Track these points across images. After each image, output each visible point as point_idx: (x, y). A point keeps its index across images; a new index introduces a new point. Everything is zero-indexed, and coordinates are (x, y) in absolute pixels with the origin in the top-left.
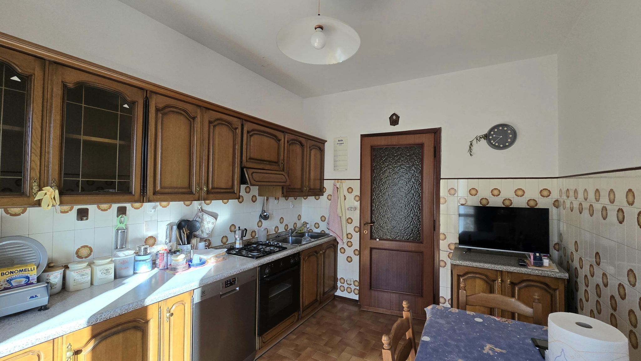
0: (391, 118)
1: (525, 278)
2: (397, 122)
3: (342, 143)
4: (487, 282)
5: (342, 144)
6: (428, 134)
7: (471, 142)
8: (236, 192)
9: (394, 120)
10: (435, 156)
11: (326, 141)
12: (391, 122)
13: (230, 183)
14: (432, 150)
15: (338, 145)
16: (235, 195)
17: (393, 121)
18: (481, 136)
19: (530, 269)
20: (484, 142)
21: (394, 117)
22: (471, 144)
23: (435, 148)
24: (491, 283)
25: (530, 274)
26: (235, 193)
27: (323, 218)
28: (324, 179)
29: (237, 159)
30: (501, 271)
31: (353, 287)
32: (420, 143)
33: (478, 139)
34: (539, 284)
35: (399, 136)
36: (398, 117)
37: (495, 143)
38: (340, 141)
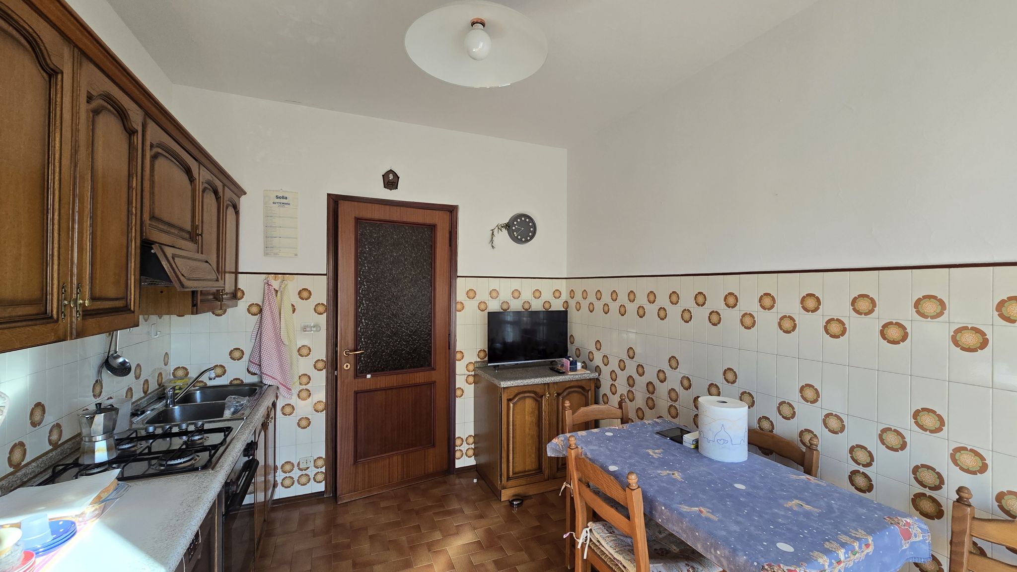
0: (385, 176)
1: (567, 386)
2: (396, 184)
3: (286, 204)
4: (536, 400)
5: (286, 206)
6: (441, 212)
7: (492, 230)
8: (132, 309)
9: (391, 181)
10: (450, 245)
11: (245, 193)
12: (386, 183)
14: (447, 235)
15: (277, 205)
16: (132, 314)
17: (389, 182)
18: (503, 225)
19: (570, 375)
20: (505, 232)
21: (391, 177)
22: (493, 234)
23: (450, 233)
24: (539, 399)
25: (573, 380)
26: (130, 309)
27: (236, 354)
28: (240, 271)
29: (134, 217)
30: (548, 384)
31: (312, 472)
32: (431, 223)
33: (500, 227)
34: (576, 389)
35: (402, 208)
36: (397, 177)
37: (518, 236)
38: (280, 198)
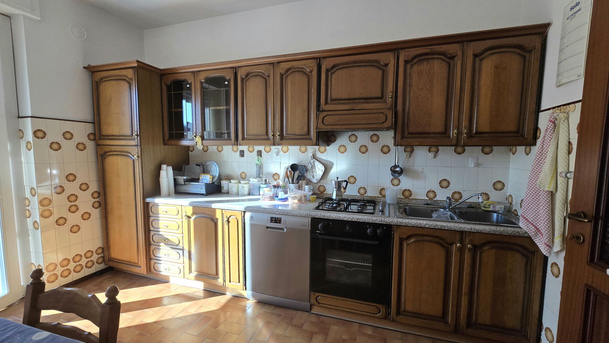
3: (577, 12)
13: (305, 129)
15: (569, 19)
26: (311, 139)
29: (313, 104)
38: (574, 8)
